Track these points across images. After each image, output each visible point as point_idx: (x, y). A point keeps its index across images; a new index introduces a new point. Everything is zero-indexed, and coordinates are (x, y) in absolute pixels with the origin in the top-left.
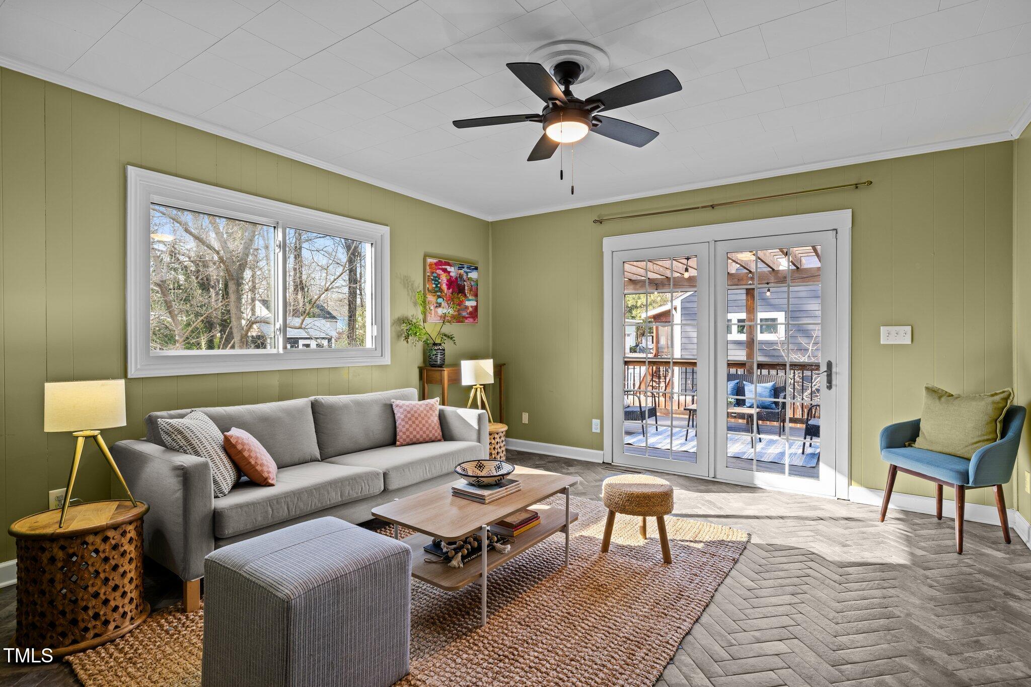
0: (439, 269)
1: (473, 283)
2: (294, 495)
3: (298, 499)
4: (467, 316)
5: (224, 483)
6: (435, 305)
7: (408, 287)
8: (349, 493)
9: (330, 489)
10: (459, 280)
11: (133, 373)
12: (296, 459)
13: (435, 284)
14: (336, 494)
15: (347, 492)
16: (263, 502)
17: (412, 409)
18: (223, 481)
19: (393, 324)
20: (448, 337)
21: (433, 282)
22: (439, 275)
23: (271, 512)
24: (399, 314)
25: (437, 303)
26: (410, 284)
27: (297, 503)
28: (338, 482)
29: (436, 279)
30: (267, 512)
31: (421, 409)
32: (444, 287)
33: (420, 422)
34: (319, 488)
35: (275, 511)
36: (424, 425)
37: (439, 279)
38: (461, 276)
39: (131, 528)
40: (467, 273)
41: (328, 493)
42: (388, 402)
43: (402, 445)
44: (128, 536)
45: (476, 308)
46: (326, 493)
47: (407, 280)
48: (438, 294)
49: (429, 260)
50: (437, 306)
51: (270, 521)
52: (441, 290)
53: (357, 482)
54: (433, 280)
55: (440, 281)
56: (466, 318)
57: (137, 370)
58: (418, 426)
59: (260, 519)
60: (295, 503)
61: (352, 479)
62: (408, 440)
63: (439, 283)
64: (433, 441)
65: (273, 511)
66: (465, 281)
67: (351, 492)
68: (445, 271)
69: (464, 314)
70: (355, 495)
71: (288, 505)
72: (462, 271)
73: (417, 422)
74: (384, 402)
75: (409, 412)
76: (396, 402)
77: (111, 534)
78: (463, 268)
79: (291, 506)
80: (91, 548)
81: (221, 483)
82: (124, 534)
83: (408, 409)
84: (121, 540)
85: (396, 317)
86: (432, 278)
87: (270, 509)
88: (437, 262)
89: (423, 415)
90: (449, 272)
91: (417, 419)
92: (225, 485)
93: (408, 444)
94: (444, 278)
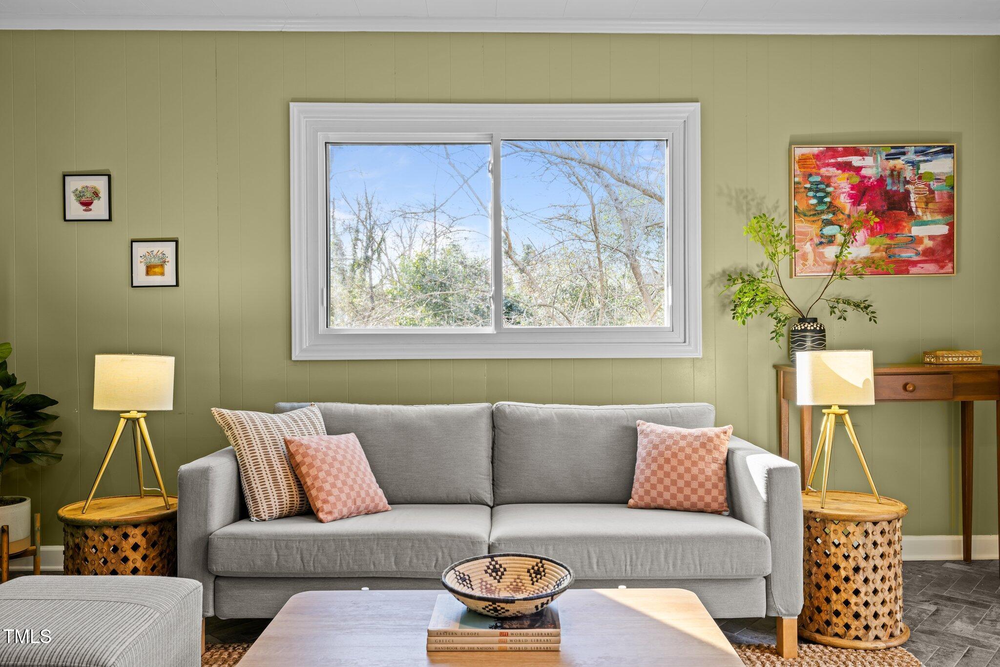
0: (828, 165)
1: (934, 185)
2: (314, 541)
3: (318, 550)
4: (916, 258)
5: (265, 504)
6: (817, 240)
7: (748, 210)
8: (410, 562)
9: (375, 547)
10: (889, 181)
11: (297, 354)
12: (442, 494)
13: (815, 197)
14: (385, 557)
15: (408, 559)
16: (267, 540)
17: (663, 441)
18: (264, 501)
19: (708, 283)
20: (857, 306)
21: (811, 194)
22: (829, 178)
23: (276, 557)
24: (723, 262)
25: (822, 236)
26: (753, 204)
27: (317, 555)
28: (393, 539)
29: (821, 188)
30: (269, 555)
31: (683, 443)
32: (844, 202)
33: (674, 469)
34: (358, 540)
35: (281, 558)
36: (681, 476)
37: (828, 185)
38: (896, 174)
39: (138, 532)
40: (915, 165)
41: (372, 553)
42: (631, 424)
43: (636, 507)
44: (132, 541)
45: (948, 241)
46: (367, 552)
47: (745, 197)
48: (824, 217)
49: (799, 152)
50: (821, 243)
51: (274, 570)
52: (833, 208)
53: (428, 548)
54: (810, 190)
55: (830, 189)
56: (914, 263)
57: (302, 350)
58: (667, 475)
59: (259, 563)
60: (314, 553)
61: (420, 540)
62: (647, 499)
63: (828, 194)
64: (701, 511)
65: (278, 555)
66: (908, 182)
67: (415, 561)
68: (846, 167)
69: (908, 254)
70: (424, 569)
71: (302, 554)
72: (899, 163)
73: (667, 468)
74: (625, 423)
75: (656, 447)
76: (644, 426)
77: (108, 532)
78: (904, 154)
79: (307, 556)
80: (91, 543)
81: (260, 502)
82: (126, 536)
83: (657, 441)
84: (120, 543)
85: (719, 269)
86: (808, 186)
87: (275, 554)
88: (822, 153)
89: (681, 456)
90: (858, 169)
91: (667, 461)
92: (265, 507)
93: (647, 507)
94: (843, 183)
